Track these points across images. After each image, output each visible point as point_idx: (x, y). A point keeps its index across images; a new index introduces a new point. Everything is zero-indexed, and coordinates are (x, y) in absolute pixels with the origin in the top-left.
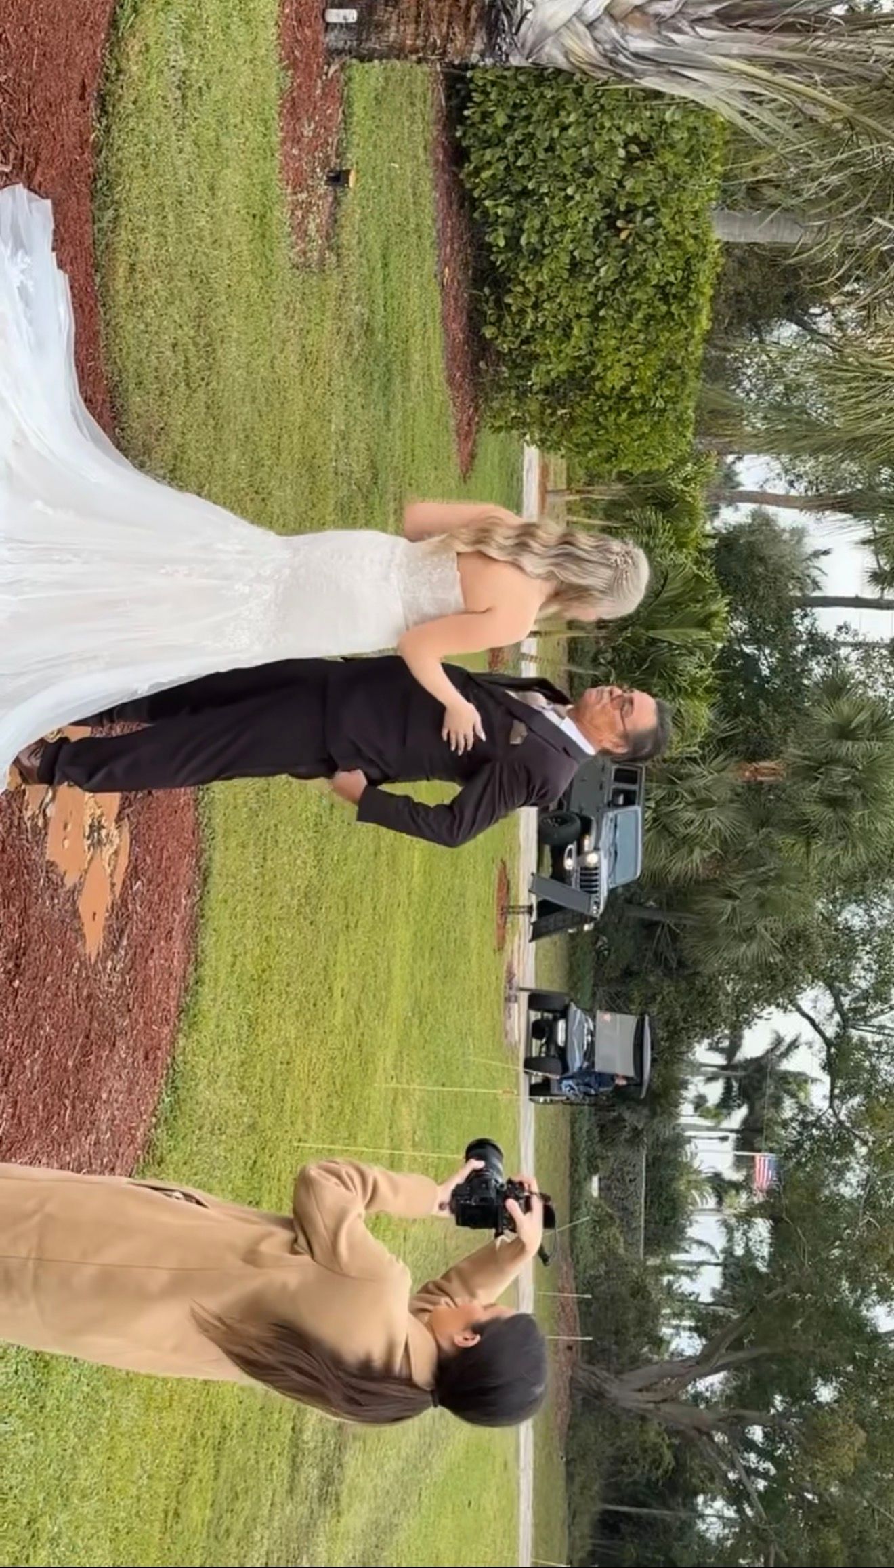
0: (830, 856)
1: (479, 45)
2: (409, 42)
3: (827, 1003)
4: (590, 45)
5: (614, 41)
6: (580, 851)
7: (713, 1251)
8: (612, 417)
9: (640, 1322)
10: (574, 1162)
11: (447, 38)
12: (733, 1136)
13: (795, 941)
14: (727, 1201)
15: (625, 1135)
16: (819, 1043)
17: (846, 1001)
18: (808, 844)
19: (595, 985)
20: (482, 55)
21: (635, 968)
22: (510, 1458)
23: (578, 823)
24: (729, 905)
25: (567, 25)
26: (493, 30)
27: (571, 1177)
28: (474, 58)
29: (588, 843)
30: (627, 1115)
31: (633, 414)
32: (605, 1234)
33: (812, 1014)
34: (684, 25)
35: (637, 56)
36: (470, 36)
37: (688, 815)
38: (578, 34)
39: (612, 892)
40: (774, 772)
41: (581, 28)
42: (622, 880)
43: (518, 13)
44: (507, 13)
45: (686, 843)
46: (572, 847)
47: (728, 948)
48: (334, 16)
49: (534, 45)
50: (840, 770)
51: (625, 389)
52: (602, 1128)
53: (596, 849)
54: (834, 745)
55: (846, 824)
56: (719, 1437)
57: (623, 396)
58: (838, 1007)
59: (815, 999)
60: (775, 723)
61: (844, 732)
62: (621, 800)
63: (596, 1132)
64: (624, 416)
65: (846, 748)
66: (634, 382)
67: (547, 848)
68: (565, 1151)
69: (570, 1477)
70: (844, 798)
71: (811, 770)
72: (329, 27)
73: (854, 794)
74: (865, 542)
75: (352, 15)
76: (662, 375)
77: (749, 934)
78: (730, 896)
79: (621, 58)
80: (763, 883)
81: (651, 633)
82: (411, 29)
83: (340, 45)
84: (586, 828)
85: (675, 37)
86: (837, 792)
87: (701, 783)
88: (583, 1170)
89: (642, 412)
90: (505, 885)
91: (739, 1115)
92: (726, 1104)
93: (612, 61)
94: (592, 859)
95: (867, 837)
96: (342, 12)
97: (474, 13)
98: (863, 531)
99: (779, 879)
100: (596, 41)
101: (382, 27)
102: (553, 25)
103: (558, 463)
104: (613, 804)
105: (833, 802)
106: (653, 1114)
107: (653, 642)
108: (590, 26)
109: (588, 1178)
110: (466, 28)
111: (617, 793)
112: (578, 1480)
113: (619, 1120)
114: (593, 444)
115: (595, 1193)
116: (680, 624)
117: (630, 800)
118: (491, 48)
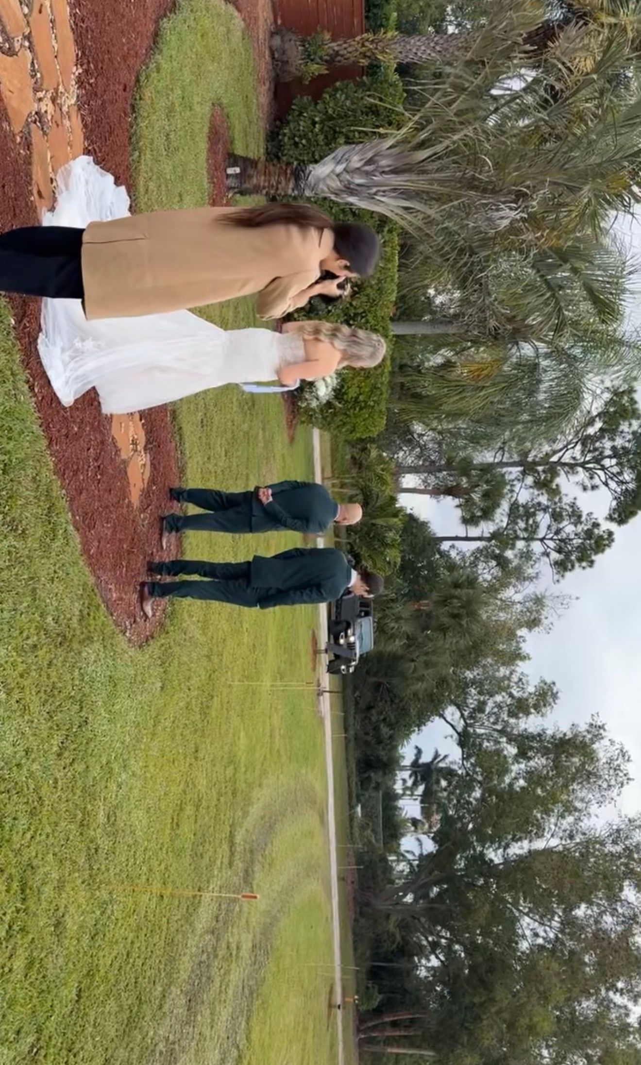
0: (455, 641)
1: (291, 185)
2: (262, 184)
3: (458, 714)
4: (338, 183)
5: (348, 181)
6: (346, 636)
7: (414, 855)
8: (352, 411)
9: (384, 873)
10: (350, 798)
11: (279, 183)
12: (419, 798)
13: (442, 682)
14: (419, 827)
15: (373, 785)
16: (456, 736)
17: (466, 714)
18: (445, 635)
19: (355, 713)
20: (293, 190)
21: (372, 704)
22: (329, 916)
23: (345, 624)
24: (413, 664)
25: (328, 176)
26: (297, 178)
27: (350, 804)
28: (290, 192)
29: (350, 632)
30: (372, 775)
31: (361, 409)
32: (365, 833)
33: (452, 722)
34: (377, 174)
35: (358, 185)
36: (288, 181)
37: (392, 625)
38: (333, 179)
39: (361, 656)
40: (427, 605)
41: (335, 177)
42: (365, 651)
43: (308, 171)
44: (303, 172)
45: (393, 637)
46: (342, 634)
47: (413, 684)
48: (230, 171)
49: (315, 185)
50: (455, 601)
51: (357, 398)
52: (362, 783)
53: (354, 634)
54: (453, 591)
55: (461, 625)
56: (423, 920)
57: (356, 400)
58: (462, 716)
59: (451, 712)
60: (427, 588)
61: (457, 585)
62: (363, 614)
63: (359, 783)
64: (357, 409)
65: (458, 592)
66: (361, 394)
67: (332, 637)
68: (346, 792)
69: (355, 949)
70: (459, 614)
71: (445, 601)
72: (228, 176)
73: (463, 611)
74: (457, 506)
75: (238, 170)
76: (372, 391)
77: (421, 679)
78: (413, 661)
79: (352, 186)
80: (427, 654)
81: (373, 521)
82: (263, 178)
83: (233, 185)
84: (348, 626)
85: (374, 178)
86: (456, 611)
87: (397, 610)
88: (354, 800)
89: (365, 407)
90: (315, 641)
91: (421, 789)
92: (415, 784)
93: (348, 188)
94: (352, 639)
95: (469, 631)
96: (233, 169)
97: (289, 171)
98: (457, 501)
99: (434, 652)
100: (341, 181)
101: (250, 177)
102: (322, 176)
103: (327, 435)
104: (360, 616)
105: (455, 616)
106: (385, 774)
107: (373, 525)
108: (338, 175)
109: (357, 805)
110: (286, 178)
111: (361, 611)
112: (359, 951)
113: (369, 778)
114: (344, 424)
115: (360, 815)
116: (385, 516)
117: (367, 614)
118: (297, 186)
